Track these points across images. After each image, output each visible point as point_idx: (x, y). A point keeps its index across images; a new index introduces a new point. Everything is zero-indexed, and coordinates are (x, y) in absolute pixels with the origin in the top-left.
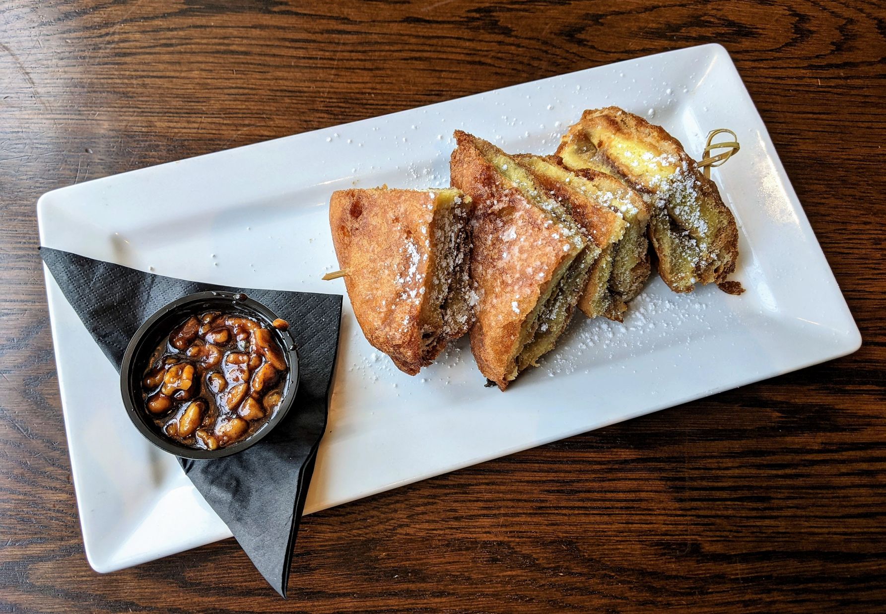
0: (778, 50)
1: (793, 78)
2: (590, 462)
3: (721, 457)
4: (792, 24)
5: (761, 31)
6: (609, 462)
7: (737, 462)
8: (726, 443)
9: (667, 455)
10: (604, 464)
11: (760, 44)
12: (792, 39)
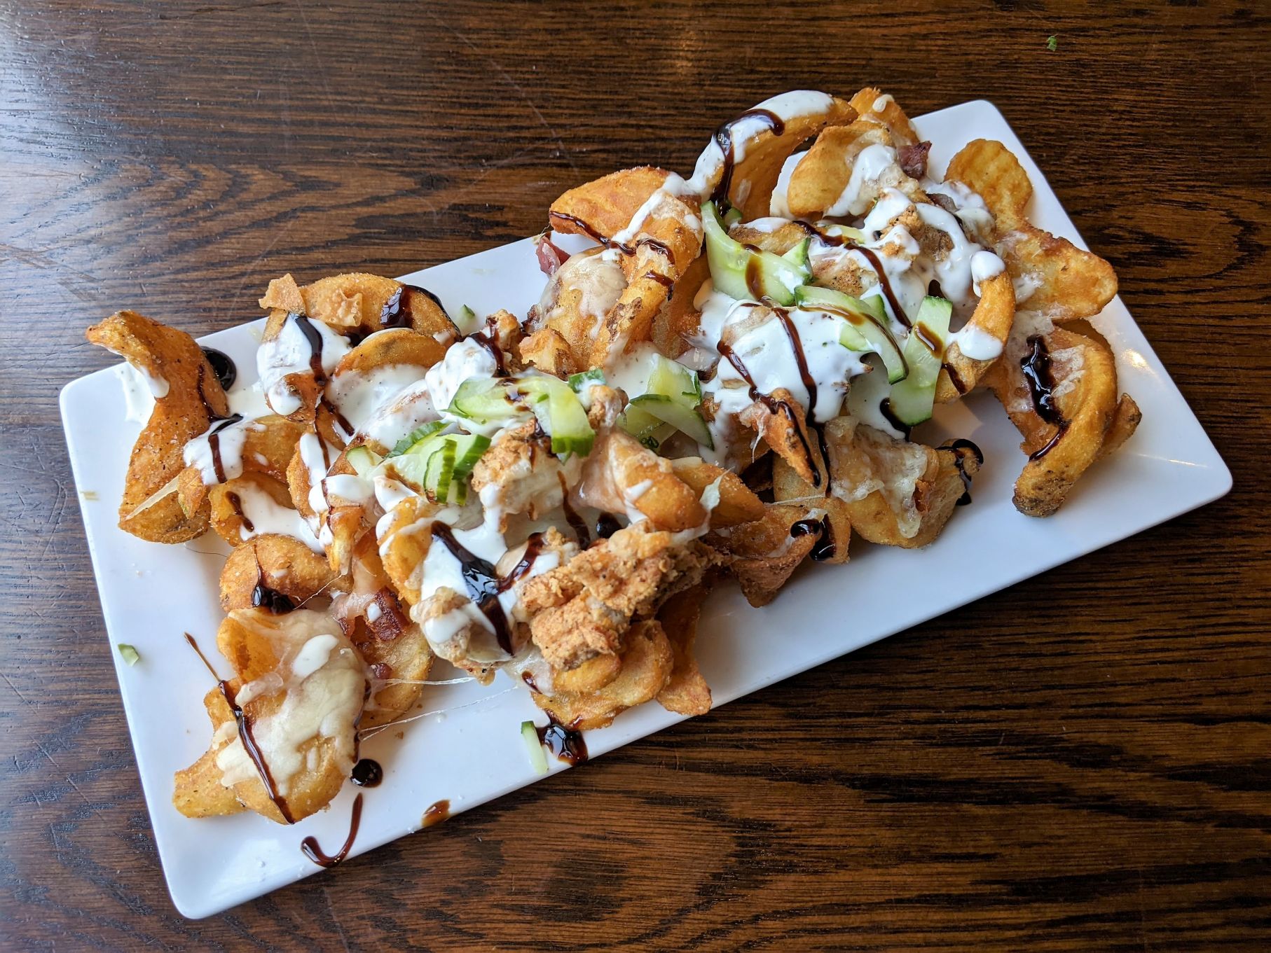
0: (1217, 276)
1: (1243, 316)
2: (1000, 927)
3: (1194, 910)
4: (1235, 236)
5: (1191, 248)
6: (1028, 925)
7: (1219, 917)
8: (1199, 887)
9: (1113, 911)
10: (1022, 929)
11: (1192, 268)
12: (1238, 259)
